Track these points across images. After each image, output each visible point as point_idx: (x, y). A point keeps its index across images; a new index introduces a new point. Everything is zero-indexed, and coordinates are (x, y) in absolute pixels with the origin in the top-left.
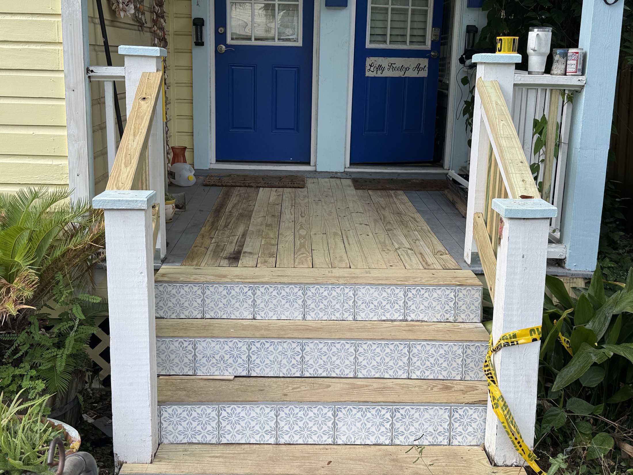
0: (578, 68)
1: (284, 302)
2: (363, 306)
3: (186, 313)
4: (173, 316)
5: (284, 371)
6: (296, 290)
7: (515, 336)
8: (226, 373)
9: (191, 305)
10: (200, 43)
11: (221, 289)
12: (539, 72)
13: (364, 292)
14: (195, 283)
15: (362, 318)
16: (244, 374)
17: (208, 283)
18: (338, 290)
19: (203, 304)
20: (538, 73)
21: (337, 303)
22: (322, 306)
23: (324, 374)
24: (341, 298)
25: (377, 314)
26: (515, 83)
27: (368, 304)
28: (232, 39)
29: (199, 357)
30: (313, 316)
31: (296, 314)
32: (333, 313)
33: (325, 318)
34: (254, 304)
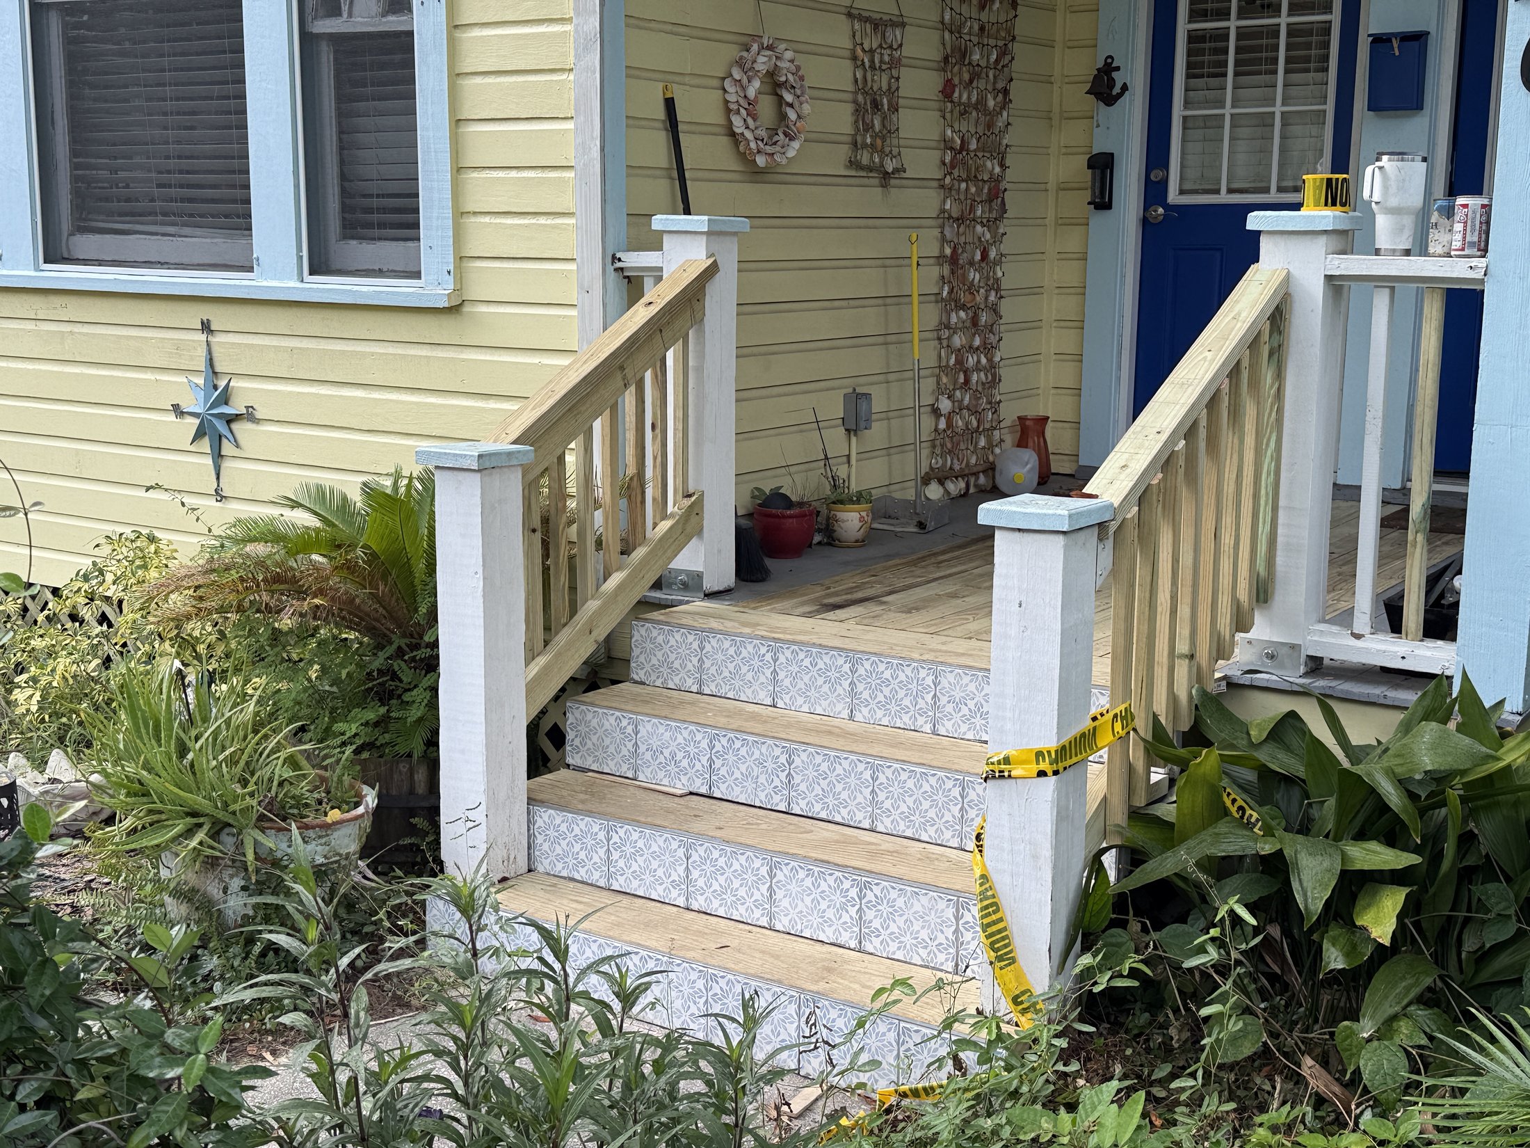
0: (1468, 239)
1: (820, 681)
2: (949, 708)
3: (677, 680)
4: (658, 683)
5: (762, 796)
6: (841, 661)
7: (1007, 760)
8: (679, 785)
9: (683, 666)
10: (1103, 202)
11: (727, 644)
12: (1394, 250)
13: (952, 681)
14: (691, 628)
15: (947, 731)
16: (703, 790)
17: (712, 631)
18: (908, 671)
19: (700, 669)
20: (1393, 252)
21: (906, 695)
22: (881, 698)
23: (823, 815)
24: (913, 686)
25: (972, 727)
26: (1329, 273)
27: (958, 705)
28: (1182, 192)
29: (642, 748)
30: (866, 714)
31: (839, 707)
32: (898, 715)
33: (885, 721)
34: (775, 680)
